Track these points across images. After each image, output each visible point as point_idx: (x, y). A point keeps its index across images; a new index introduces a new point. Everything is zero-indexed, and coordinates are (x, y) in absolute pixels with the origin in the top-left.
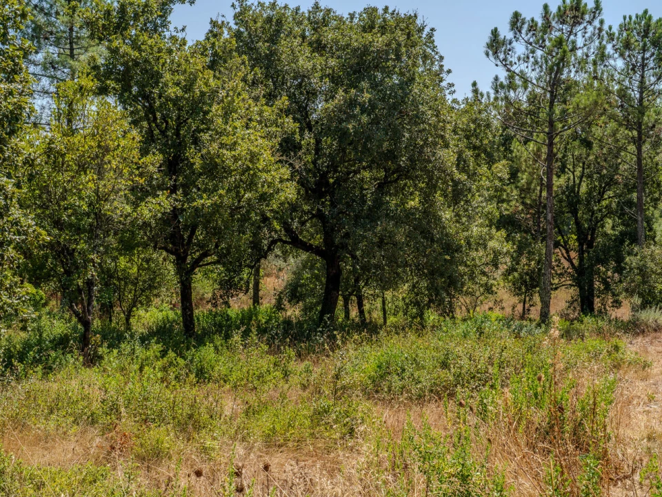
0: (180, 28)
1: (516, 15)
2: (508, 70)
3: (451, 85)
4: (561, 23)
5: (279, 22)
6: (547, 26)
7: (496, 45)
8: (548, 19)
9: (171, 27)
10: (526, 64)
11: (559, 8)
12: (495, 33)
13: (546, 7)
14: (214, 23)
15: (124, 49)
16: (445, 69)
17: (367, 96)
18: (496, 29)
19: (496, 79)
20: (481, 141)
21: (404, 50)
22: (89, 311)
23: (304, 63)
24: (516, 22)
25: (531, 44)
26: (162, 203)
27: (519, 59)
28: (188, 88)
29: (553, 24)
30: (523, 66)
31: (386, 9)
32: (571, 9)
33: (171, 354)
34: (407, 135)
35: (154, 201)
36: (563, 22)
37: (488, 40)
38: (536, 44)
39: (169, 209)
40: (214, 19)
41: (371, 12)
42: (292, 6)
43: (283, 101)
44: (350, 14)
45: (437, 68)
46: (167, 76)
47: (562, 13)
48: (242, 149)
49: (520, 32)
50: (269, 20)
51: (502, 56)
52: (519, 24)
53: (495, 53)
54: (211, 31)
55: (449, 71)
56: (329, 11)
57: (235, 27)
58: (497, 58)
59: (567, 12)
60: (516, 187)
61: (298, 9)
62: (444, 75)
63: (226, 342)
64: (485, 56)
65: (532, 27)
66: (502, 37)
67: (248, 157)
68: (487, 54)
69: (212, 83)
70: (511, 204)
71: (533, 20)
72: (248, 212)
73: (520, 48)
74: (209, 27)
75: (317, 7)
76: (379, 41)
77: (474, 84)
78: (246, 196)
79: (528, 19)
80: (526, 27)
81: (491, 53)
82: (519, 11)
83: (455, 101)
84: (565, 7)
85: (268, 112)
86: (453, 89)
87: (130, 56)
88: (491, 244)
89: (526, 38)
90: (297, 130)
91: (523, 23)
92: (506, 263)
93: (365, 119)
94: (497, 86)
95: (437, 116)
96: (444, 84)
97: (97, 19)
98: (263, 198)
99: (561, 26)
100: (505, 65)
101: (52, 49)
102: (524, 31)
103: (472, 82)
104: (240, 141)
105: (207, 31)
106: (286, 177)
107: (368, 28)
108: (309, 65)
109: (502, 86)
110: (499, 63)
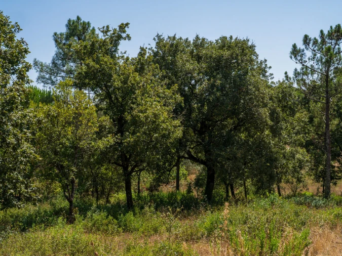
0: (123, 52)
1: (306, 37)
2: (303, 65)
3: (272, 74)
4: (331, 39)
5: (177, 46)
6: (323, 42)
7: (295, 52)
8: (323, 38)
9: (119, 52)
10: (313, 62)
11: (329, 32)
12: (294, 46)
13: (322, 32)
14: (142, 49)
15: (92, 63)
16: (268, 66)
17: (219, 82)
18: (295, 44)
19: (296, 70)
20: (287, 103)
21: (239, 58)
22: (72, 195)
23: (189, 66)
24: (306, 40)
25: (315, 51)
26: (110, 140)
27: (309, 59)
28: (125, 82)
29: (327, 40)
30: (312, 63)
31: (231, 37)
32: (335, 32)
33: (110, 217)
34: (242, 101)
35: (105, 140)
36: (332, 39)
37: (291, 50)
38: (318, 51)
39: (113, 143)
40: (142, 47)
41: (224, 39)
42: (184, 38)
43: (176, 87)
44: (216, 40)
45: (264, 66)
46: (115, 76)
47: (330, 34)
48: (150, 112)
49: (309, 45)
50: (172, 45)
51: (299, 58)
52: (308, 41)
53: (295, 57)
54: (140, 53)
55: (270, 67)
56: (204, 39)
57: (155, 50)
58: (296, 59)
59: (333, 34)
60: (313, 126)
61: (187, 39)
62: (267, 69)
63: (141, 211)
64: (290, 58)
65: (315, 42)
66: (298, 48)
67: (153, 116)
68: (291, 58)
69: (138, 79)
70: (310, 134)
71: (315, 39)
72: (156, 144)
73: (308, 54)
74: (139, 50)
75: (197, 37)
76: (226, 53)
77: (286, 73)
78: (155, 135)
79: (313, 38)
80: (312, 42)
81: (293, 57)
82: (307, 34)
83: (272, 82)
84: (332, 31)
85: (168, 92)
86: (272, 76)
87: (95, 67)
88: (298, 156)
89: (312, 48)
90: (183, 101)
91: (310, 40)
92: (308, 166)
93: (218, 94)
94: (296, 74)
95: (258, 91)
96: (267, 74)
97: (81, 50)
98: (164, 136)
99: (331, 41)
100: (301, 63)
101: (72, 64)
102: (311, 45)
103: (285, 72)
104: (149, 108)
105: (138, 53)
106: (178, 125)
107: (222, 47)
108: (191, 67)
109: (299, 74)
110: (298, 62)
